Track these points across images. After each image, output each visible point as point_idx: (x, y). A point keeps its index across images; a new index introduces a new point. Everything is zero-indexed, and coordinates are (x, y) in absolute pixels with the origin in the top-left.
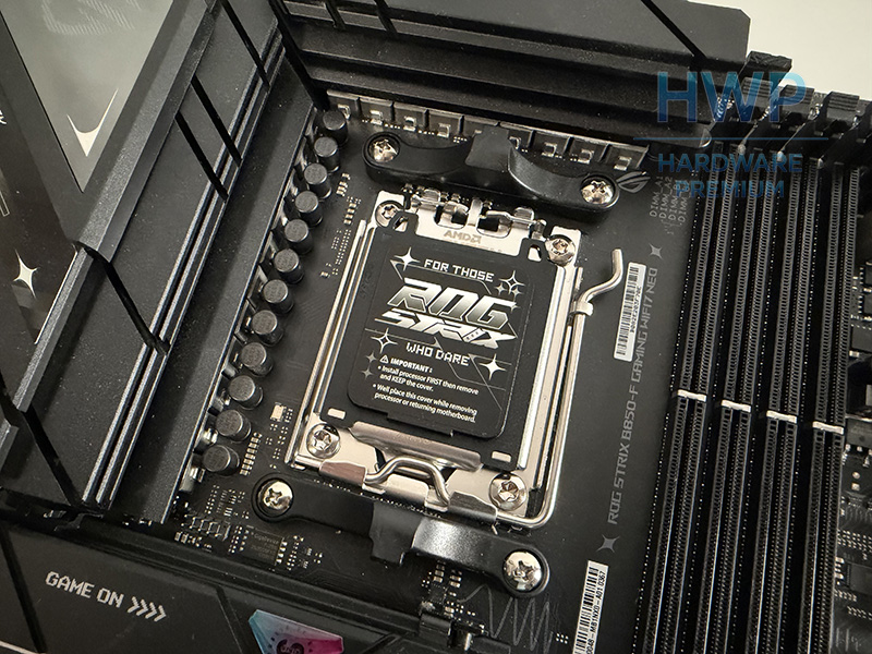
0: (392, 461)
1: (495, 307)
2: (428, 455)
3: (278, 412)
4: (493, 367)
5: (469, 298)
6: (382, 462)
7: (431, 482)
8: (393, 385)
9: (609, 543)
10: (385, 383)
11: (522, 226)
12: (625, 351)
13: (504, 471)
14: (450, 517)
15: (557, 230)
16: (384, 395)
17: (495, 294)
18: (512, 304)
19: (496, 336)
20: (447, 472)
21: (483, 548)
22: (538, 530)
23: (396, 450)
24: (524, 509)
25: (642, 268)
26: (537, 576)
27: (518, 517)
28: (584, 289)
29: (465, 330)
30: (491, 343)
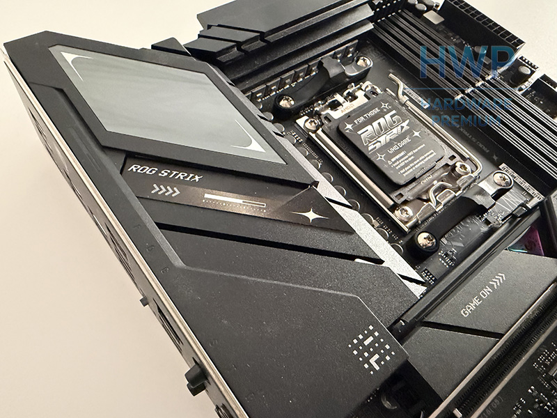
1: (392, 116)
4: (417, 134)
5: (381, 120)
8: (403, 167)
9: (495, 157)
10: (401, 169)
17: (386, 113)
19: (405, 124)
29: (395, 131)
30: (406, 128)
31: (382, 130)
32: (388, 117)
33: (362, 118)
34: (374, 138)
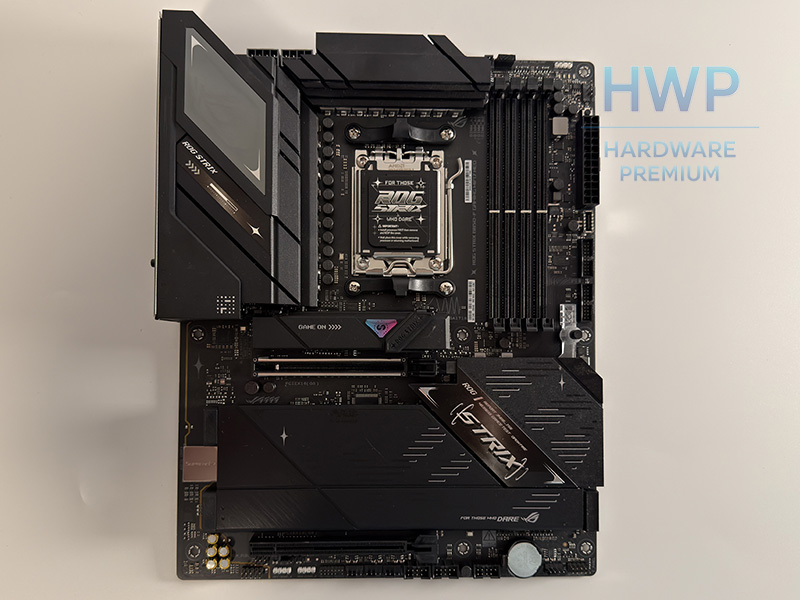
0: (391, 264)
1: (417, 195)
2: (405, 258)
3: (341, 257)
4: (421, 219)
5: (406, 193)
6: (388, 266)
7: (408, 267)
8: (385, 235)
9: (474, 272)
10: (382, 235)
11: (419, 155)
12: (469, 199)
13: (433, 257)
14: (418, 277)
15: (434, 153)
16: (383, 239)
17: (416, 190)
18: (422, 192)
19: (419, 207)
20: (412, 262)
21: (431, 285)
22: (448, 274)
23: (392, 259)
24: (442, 268)
25: (470, 162)
26: (452, 289)
27: (441, 271)
28: (449, 178)
29: (407, 207)
30: (418, 210)
31: (400, 201)
32: (414, 193)
33: (393, 182)
34: (387, 203)
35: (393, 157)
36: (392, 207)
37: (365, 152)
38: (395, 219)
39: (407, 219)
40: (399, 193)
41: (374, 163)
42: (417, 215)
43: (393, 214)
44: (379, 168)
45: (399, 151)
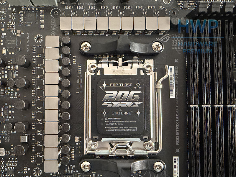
0: (115, 145)
1: (135, 94)
2: (125, 141)
3: (77, 139)
4: (138, 113)
6: (112, 146)
7: (127, 148)
9: (178, 151)
11: (135, 63)
12: (173, 95)
15: (146, 61)
16: (109, 129)
17: (134, 90)
18: (139, 92)
19: (137, 103)
20: (131, 144)
21: (147, 164)
22: (159, 154)
23: (115, 142)
24: (154, 148)
25: (173, 67)
26: (163, 168)
27: (153, 151)
28: (158, 80)
29: (128, 103)
32: (132, 93)
33: (117, 85)
34: (112, 100)
35: (116, 64)
36: (115, 104)
37: (94, 61)
38: (118, 113)
39: (127, 113)
40: (121, 93)
41: (102, 70)
42: (136, 109)
43: (116, 109)
44: (105, 73)
45: (120, 60)
